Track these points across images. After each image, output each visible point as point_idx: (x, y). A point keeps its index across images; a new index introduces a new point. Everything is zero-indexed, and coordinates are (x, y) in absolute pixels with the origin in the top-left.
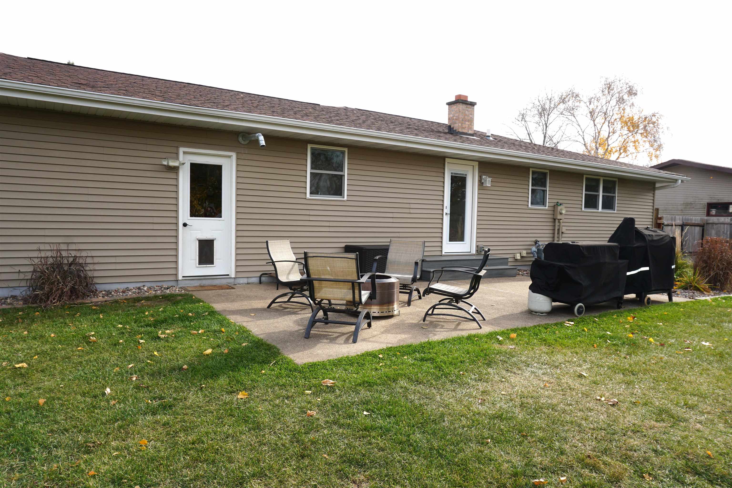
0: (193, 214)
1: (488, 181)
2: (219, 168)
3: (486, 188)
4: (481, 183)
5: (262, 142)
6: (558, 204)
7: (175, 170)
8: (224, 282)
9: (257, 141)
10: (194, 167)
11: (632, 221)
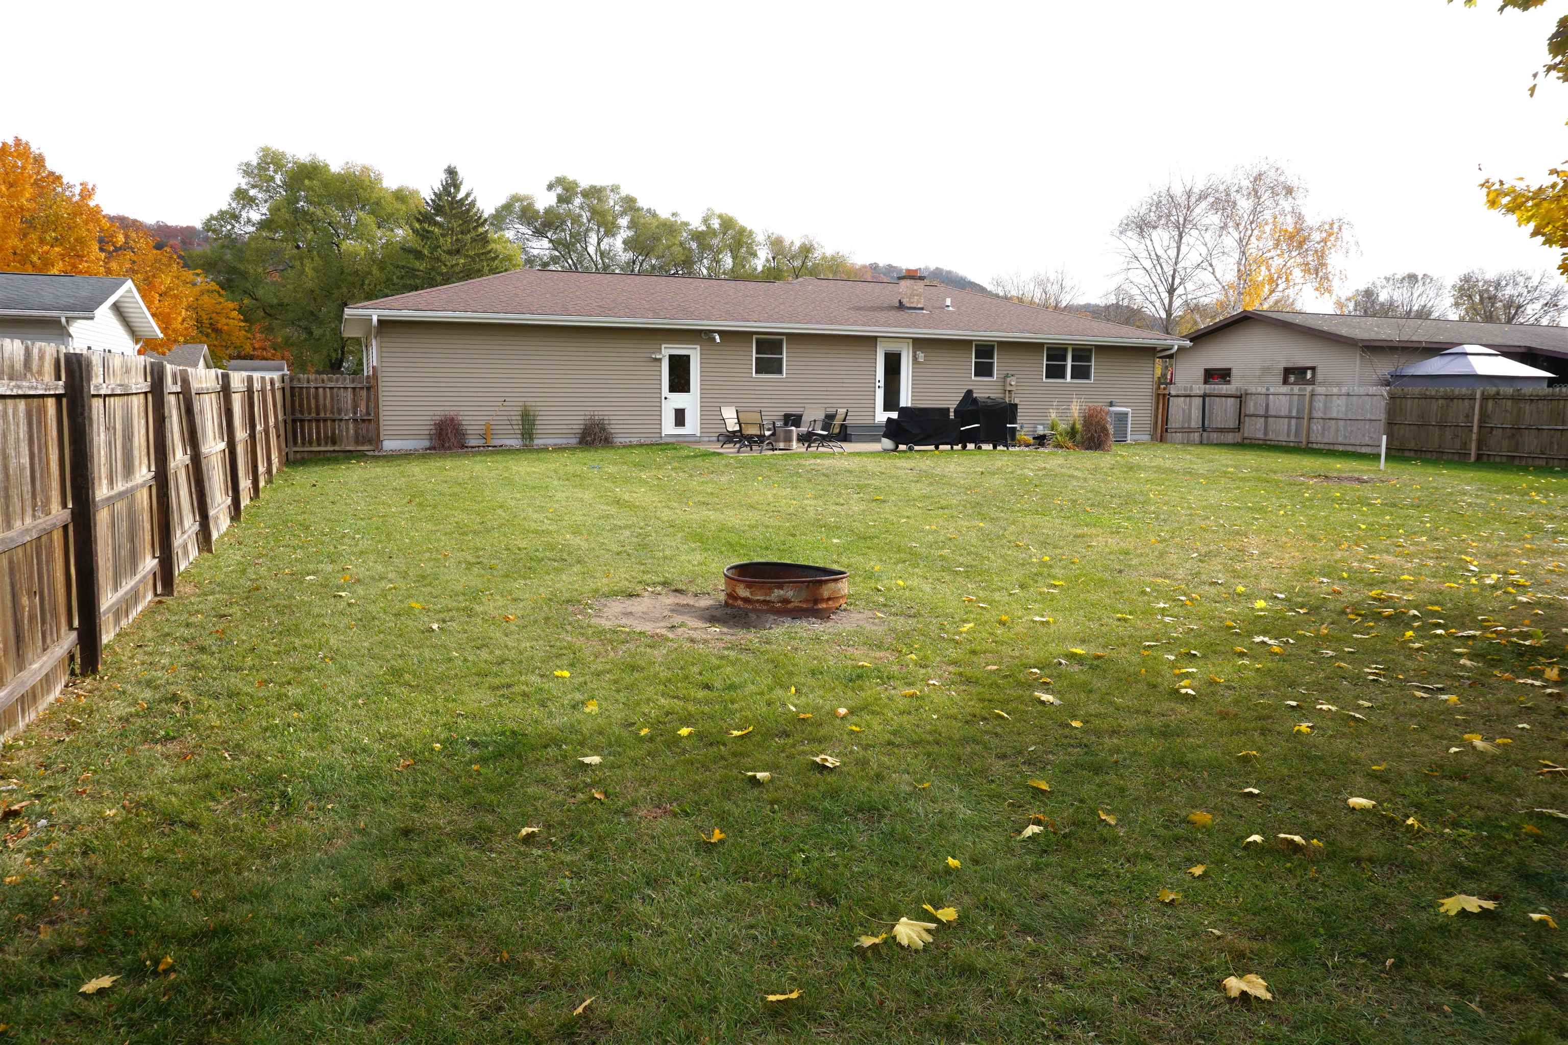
0: (671, 391)
1: (921, 356)
2: (688, 357)
3: (920, 363)
4: (915, 358)
5: (718, 340)
6: (1007, 376)
7: (660, 360)
8: (692, 439)
9: (714, 339)
10: (672, 358)
11: (969, 392)
